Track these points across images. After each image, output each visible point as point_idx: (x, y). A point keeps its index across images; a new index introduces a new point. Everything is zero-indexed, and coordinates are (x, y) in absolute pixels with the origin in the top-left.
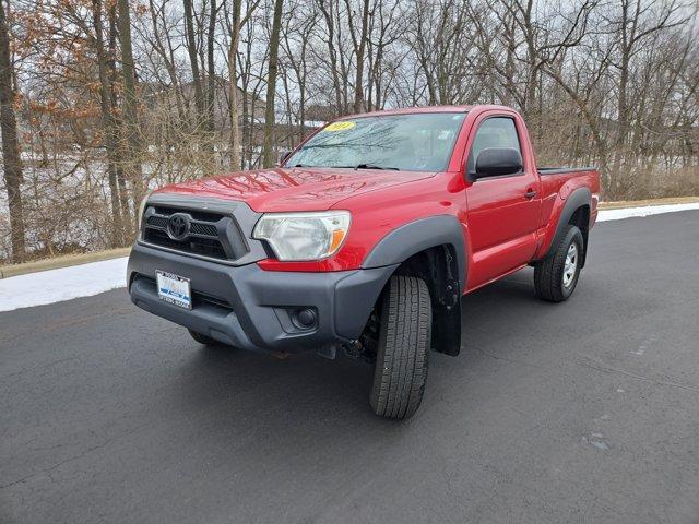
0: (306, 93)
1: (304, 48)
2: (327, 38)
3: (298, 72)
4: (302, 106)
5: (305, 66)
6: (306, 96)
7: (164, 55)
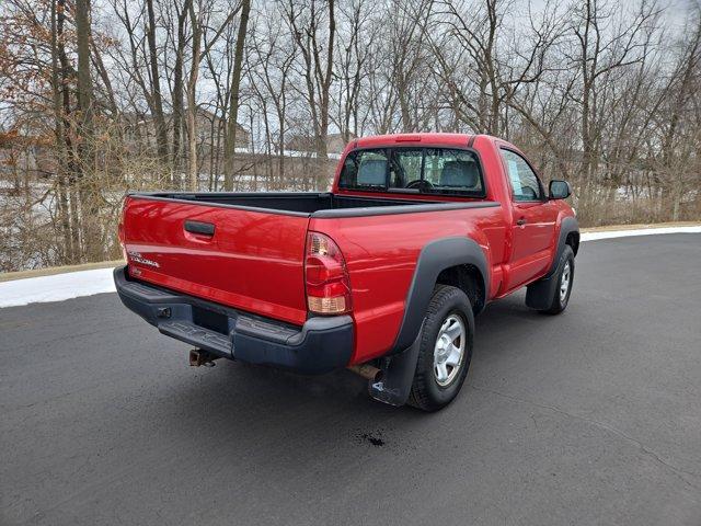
0: (285, 123)
1: (284, 81)
2: (305, 73)
3: (277, 104)
4: (282, 135)
5: (284, 98)
6: (286, 127)
7: (143, 87)
